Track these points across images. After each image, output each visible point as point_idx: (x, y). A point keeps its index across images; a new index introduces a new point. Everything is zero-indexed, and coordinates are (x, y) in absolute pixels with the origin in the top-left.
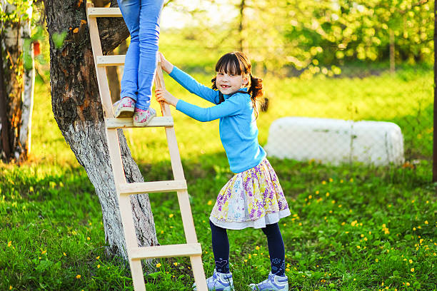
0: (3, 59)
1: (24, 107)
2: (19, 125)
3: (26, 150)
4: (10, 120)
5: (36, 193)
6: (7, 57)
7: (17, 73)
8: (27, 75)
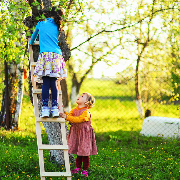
0: (8, 79)
1: (17, 103)
2: (15, 112)
3: (17, 125)
4: (10, 110)
5: (21, 144)
6: (10, 78)
7: (15, 87)
8: (20, 88)
